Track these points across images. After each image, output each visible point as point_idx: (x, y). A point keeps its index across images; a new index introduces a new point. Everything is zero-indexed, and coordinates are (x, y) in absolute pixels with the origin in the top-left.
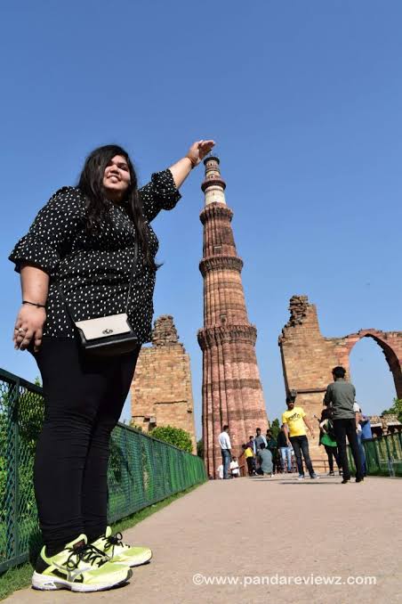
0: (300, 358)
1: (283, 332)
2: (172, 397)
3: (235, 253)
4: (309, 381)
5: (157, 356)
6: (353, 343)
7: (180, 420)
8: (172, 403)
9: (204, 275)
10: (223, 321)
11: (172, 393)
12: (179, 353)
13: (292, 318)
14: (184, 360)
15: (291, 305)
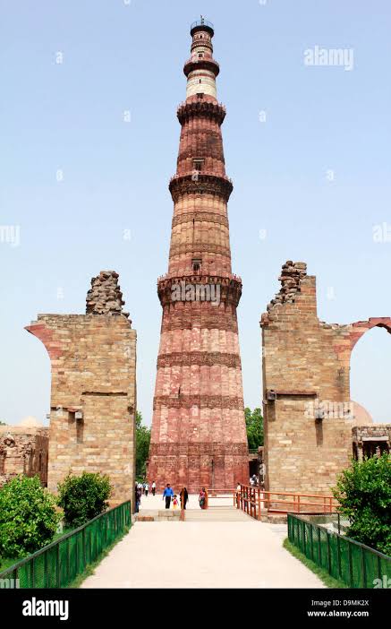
0: (286, 348)
1: (268, 309)
2: (108, 387)
3: (223, 170)
4: (295, 381)
5: (91, 328)
6: (359, 335)
7: (116, 418)
8: (108, 394)
9: (175, 200)
10: (196, 268)
11: (108, 381)
12: (122, 326)
13: (283, 291)
14: (128, 337)
15: (284, 274)
